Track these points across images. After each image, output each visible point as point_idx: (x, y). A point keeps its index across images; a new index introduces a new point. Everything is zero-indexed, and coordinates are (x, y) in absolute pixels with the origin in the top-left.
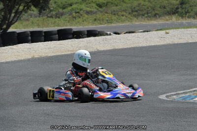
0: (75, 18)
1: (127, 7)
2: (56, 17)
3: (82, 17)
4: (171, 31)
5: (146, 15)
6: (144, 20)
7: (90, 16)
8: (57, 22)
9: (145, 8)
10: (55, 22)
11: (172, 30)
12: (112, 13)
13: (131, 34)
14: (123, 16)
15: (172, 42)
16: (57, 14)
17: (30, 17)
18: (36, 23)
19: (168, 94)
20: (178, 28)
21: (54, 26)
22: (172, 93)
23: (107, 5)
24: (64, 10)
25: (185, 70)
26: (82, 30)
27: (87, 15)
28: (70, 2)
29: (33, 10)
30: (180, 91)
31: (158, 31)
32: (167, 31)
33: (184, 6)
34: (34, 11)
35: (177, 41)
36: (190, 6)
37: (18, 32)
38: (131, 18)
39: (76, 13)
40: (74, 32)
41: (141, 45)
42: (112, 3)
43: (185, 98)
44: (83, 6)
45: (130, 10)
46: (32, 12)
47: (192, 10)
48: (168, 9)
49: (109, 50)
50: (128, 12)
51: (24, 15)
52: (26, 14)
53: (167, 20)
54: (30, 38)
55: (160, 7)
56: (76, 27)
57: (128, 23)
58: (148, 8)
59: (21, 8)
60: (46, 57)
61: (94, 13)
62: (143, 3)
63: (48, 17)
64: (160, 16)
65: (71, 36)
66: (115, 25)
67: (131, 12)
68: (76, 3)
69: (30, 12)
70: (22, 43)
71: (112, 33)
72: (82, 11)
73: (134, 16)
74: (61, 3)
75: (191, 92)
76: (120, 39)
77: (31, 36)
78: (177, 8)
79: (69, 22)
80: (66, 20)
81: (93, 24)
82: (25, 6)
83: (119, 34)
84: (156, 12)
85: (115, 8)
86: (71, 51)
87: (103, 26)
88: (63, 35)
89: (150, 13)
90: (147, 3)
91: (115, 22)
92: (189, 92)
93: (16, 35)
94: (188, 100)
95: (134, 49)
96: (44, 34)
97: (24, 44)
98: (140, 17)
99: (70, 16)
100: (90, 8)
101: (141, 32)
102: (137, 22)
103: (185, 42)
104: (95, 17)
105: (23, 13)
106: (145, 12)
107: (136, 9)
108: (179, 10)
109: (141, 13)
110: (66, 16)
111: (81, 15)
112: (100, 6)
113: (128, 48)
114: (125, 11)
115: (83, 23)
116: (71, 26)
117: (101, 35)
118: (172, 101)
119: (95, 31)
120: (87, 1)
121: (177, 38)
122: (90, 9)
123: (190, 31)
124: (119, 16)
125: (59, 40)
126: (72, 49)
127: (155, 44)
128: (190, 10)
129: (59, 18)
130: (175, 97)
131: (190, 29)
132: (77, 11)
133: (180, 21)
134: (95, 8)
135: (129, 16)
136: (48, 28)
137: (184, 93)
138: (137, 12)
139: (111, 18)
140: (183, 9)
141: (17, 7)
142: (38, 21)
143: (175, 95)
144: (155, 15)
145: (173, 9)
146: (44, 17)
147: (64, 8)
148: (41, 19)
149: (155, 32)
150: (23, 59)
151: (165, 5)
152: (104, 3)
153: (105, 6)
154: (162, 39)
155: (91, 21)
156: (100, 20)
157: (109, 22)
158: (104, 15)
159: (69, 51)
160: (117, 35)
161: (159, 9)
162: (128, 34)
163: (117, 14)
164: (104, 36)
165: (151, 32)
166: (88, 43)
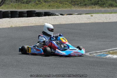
0: (38, 4)
2: (26, 3)
3: (42, 4)
4: (94, 15)
5: (80, 5)
6: (79, 7)
7: (46, 4)
8: (27, 6)
9: (79, 0)
10: (25, 6)
11: (95, 14)
13: (70, 15)
14: (66, 4)
15: (95, 21)
16: (27, 1)
18: (14, 6)
19: (91, 53)
20: (99, 13)
21: (25, 9)
22: (93, 52)
25: (101, 39)
26: (41, 12)
27: (45, 3)
30: (98, 51)
31: (86, 15)
32: (92, 15)
35: (97, 21)
36: (106, 0)
37: (3, 11)
38: (71, 6)
39: (38, 1)
40: (36, 13)
41: (76, 22)
43: (100, 55)
47: (107, 3)
48: (93, 1)
49: (57, 24)
50: (69, 2)
52: (8, 1)
53: (93, 8)
54: (10, 15)
56: (38, 10)
57: (69, 9)
58: (81, 0)
60: (19, 27)
61: (49, 2)
63: (21, 3)
64: (88, 5)
65: (34, 15)
66: (61, 10)
67: (71, 2)
71: (59, 15)
72: (42, 1)
73: (72, 4)
75: (104, 51)
76: (64, 18)
77: (11, 14)
78: (98, 1)
79: (34, 6)
80: (32, 6)
81: (48, 8)
83: (63, 15)
84: (86, 3)
86: (34, 24)
87: (54, 10)
88: (30, 14)
89: (82, 3)
91: (61, 8)
92: (103, 52)
93: (2, 13)
94: (102, 57)
95: (72, 24)
96: (18, 13)
97: (6, 19)
98: (76, 6)
99: (35, 3)
101: (77, 14)
102: (74, 9)
103: (102, 22)
104: (49, 4)
106: (79, 3)
107: (74, 0)
108: (100, 2)
109: (77, 3)
110: (32, 3)
111: (41, 3)
113: (68, 24)
114: (67, 1)
115: (42, 7)
116: (35, 9)
117: (53, 15)
118: (93, 57)
119: (49, 12)
125: (27, 17)
126: (35, 23)
127: (84, 22)
128: (106, 3)
129: (28, 4)
130: (95, 54)
131: (105, 14)
133: (99, 9)
135: (70, 5)
136: (21, 10)
137: (100, 52)
138: (75, 3)
139: (59, 5)
140: (102, 2)
143: (95, 53)
144: (85, 5)
145: (96, 1)
146: (19, 3)
148: (17, 4)
149: (84, 15)
150: (5, 27)
154: (89, 19)
155: (47, 7)
156: (52, 6)
157: (57, 7)
158: (55, 3)
159: (33, 24)
160: (62, 16)
161: (88, 1)
162: (68, 16)
163: (63, 3)
164: (55, 16)
165: (82, 15)
166: (44, 20)
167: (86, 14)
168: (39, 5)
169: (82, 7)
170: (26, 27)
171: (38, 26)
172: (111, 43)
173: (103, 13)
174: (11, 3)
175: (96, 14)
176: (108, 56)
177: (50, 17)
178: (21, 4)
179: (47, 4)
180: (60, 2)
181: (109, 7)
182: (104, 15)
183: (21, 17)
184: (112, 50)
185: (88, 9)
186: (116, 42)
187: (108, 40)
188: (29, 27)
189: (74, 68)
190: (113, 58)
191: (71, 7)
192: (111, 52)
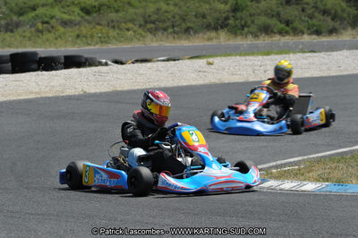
0: (42, 32)
1: (136, 14)
2: (7, 30)
3: (53, 31)
4: (216, 60)
5: (170, 30)
6: (167, 37)
7: (69, 29)
8: (8, 39)
9: (170, 17)
10: (4, 39)
11: (219, 58)
12: (108, 25)
13: (144, 64)
14: (128, 30)
15: (219, 80)
16: (7, 24)
20: (229, 55)
21: (3, 47)
23: (99, 10)
24: (21, 18)
26: (55, 55)
27: (64, 27)
28: (31, 4)
31: (193, 60)
32: (211, 60)
33: (238, 14)
35: (227, 78)
36: (250, 15)
38: (143, 33)
39: (43, 23)
40: (40, 58)
41: (162, 85)
42: (109, 7)
44: (57, 12)
45: (141, 19)
47: (253, 22)
48: (209, 19)
49: (105, 93)
50: (137, 23)
53: (209, 39)
55: (195, 16)
56: (43, 49)
57: (137, 44)
58: (174, 17)
61: (75, 25)
62: (164, 7)
64: (195, 32)
65: (35, 66)
66: (114, 47)
67: (143, 23)
68: (43, 5)
71: (109, 63)
72: (54, 20)
73: (148, 30)
74: (16, 5)
76: (126, 74)
78: (227, 18)
79: (30, 39)
80: (24, 37)
81: (74, 44)
83: (122, 63)
84: (189, 24)
85: (113, 16)
86: (39, 93)
87: (92, 47)
88: (21, 63)
89: (177, 26)
90: (172, 8)
91: (114, 40)
98: (160, 34)
99: (33, 29)
100: (69, 15)
101: (164, 61)
102: (152, 42)
103: (242, 81)
104: (77, 32)
106: (165, 25)
107: (152, 18)
108: (231, 22)
109: (161, 25)
110: (25, 28)
111: (53, 27)
112: (87, 11)
113: (139, 90)
114: (132, 21)
115: (55, 41)
116: (33, 47)
117: (90, 65)
119: (79, 56)
120: (63, 3)
121: (227, 72)
122: (69, 17)
123: (251, 60)
124: (121, 30)
125: (13, 72)
126: (37, 90)
127: (189, 84)
128: (249, 22)
129: (12, 31)
131: (251, 58)
132: (46, 19)
134: (79, 14)
135: (140, 31)
138: (154, 24)
139: (107, 34)
140: (237, 19)
144: (187, 30)
145: (218, 19)
147: (21, 14)
149: (188, 62)
151: (206, 11)
152: (95, 7)
153: (96, 12)
154: (201, 74)
155: (70, 39)
156: (86, 37)
157: (104, 40)
158: (94, 27)
159: (32, 93)
160: (120, 66)
161: (194, 19)
162: (139, 65)
164: (96, 66)
165: (181, 61)
166: (66, 79)
167: (191, 58)
168: (47, 36)
169: (176, 36)
170: (10, 102)
171: (49, 98)
173: (245, 55)
175: (223, 58)
176: (266, 185)
177: (83, 70)
179: (71, 32)
180: (111, 25)
181: (259, 34)
182: (246, 60)
184: (276, 167)
185: (197, 42)
186: (288, 142)
188: (19, 102)
190: (281, 190)
191: (144, 37)
192: (274, 171)
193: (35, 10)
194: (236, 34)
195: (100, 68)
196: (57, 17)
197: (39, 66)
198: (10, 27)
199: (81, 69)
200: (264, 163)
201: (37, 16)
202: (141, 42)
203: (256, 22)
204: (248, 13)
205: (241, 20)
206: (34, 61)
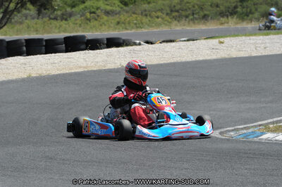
0: (90, 20)
1: (164, 5)
2: (62, 19)
3: (99, 19)
4: (227, 40)
5: (191, 17)
6: (189, 23)
7: (110, 17)
8: (64, 26)
9: (190, 7)
10: (60, 26)
11: (228, 38)
12: (142, 14)
13: (169, 44)
14: (158, 17)
15: (228, 55)
16: (63, 14)
17: (24, 18)
18: (33, 27)
19: (222, 130)
20: (237, 36)
21: (59, 32)
22: (228, 129)
23: (135, 2)
24: (73, 10)
26: (99, 37)
27: (107, 16)
29: (29, 9)
30: (240, 125)
31: (208, 40)
32: (222, 40)
33: (245, 4)
34: (31, 9)
35: (234, 54)
36: (254, 4)
37: (7, 40)
38: (170, 20)
39: (91, 13)
40: (88, 40)
41: (184, 60)
43: (246, 136)
44: (101, 4)
45: (168, 8)
46: (28, 11)
47: (256, 10)
48: (222, 8)
50: (165, 12)
51: (17, 16)
52: (18, 15)
53: (222, 24)
54: (25, 48)
55: (211, 6)
56: (90, 33)
57: (165, 29)
58: (194, 7)
59: (12, 6)
60: (48, 76)
61: (116, 14)
63: (51, 19)
65: (83, 46)
66: (146, 31)
67: (169, 12)
69: (24, 11)
70: (14, 56)
71: (142, 43)
72: (99, 11)
73: (174, 17)
75: (255, 126)
76: (154, 51)
77: (26, 46)
78: (236, 7)
79: (80, 26)
80: (76, 24)
81: (115, 29)
82: (18, 4)
83: (152, 43)
84: (206, 12)
85: (146, 6)
86: (84, 67)
87: (129, 31)
88: (72, 44)
89: (196, 14)
91: (146, 26)
92: (252, 126)
93: (5, 44)
94: (251, 138)
95: (173, 64)
96: (44, 43)
97: (16, 57)
99: (83, 18)
100: (111, 6)
101: (185, 41)
102: (177, 27)
103: (247, 55)
104: (118, 20)
105: (15, 13)
106: (189, 12)
107: (178, 7)
108: (239, 10)
109: (184, 13)
110: (76, 17)
111: (98, 16)
112: (125, 3)
113: (165, 64)
114: (161, 10)
115: (100, 27)
116: (83, 32)
117: (127, 45)
118: (228, 140)
119: (118, 39)
121: (235, 49)
122: (111, 8)
123: (253, 40)
124: (152, 17)
125: (67, 51)
126: (85, 65)
127: (204, 59)
128: (253, 10)
129: (66, 20)
130: (232, 133)
131: (254, 37)
132: (93, 10)
133: (239, 26)
134: (118, 6)
135: (167, 18)
136: (50, 35)
137: (245, 128)
138: (178, 13)
139: (141, 20)
140: (244, 8)
141: (6, 4)
142: (36, 24)
143: (232, 130)
144: (205, 17)
145: (229, 8)
146: (44, 19)
147: (73, 6)
148: (40, 21)
149: (203, 42)
150: (14, 78)
151: (219, 2)
153: (132, 4)
154: (214, 51)
155: (112, 25)
156: (124, 23)
157: (137, 26)
158: (131, 16)
159: (80, 67)
160: (150, 45)
161: (210, 8)
162: (165, 44)
163: (150, 15)
164: (132, 46)
165: (198, 41)
166: (108, 56)
167: (207, 38)
168: (94, 23)
169: (196, 21)
170: (64, 75)
171: (94, 71)
172: (269, 105)
173: (249, 36)
174: (26, 19)
175: (232, 38)
176: (264, 137)
177: (121, 49)
178: (49, 20)
179: (113, 20)
180: (144, 13)
181: (261, 19)
182: (250, 39)
183: (52, 53)
184: (273, 123)
185: (211, 26)
187: (262, 100)
188: (71, 74)
189: (185, 169)
190: (276, 140)
191: (170, 22)
192: (271, 126)
193: (84, 2)
194: (243, 19)
195: (134, 47)
196: (102, 8)
197: (87, 46)
198: (65, 17)
199: (120, 48)
200: (263, 120)
201: (86, 7)
202: (167, 27)
203: (259, 10)
204: (252, 3)
205: (247, 8)
206: (83, 43)
